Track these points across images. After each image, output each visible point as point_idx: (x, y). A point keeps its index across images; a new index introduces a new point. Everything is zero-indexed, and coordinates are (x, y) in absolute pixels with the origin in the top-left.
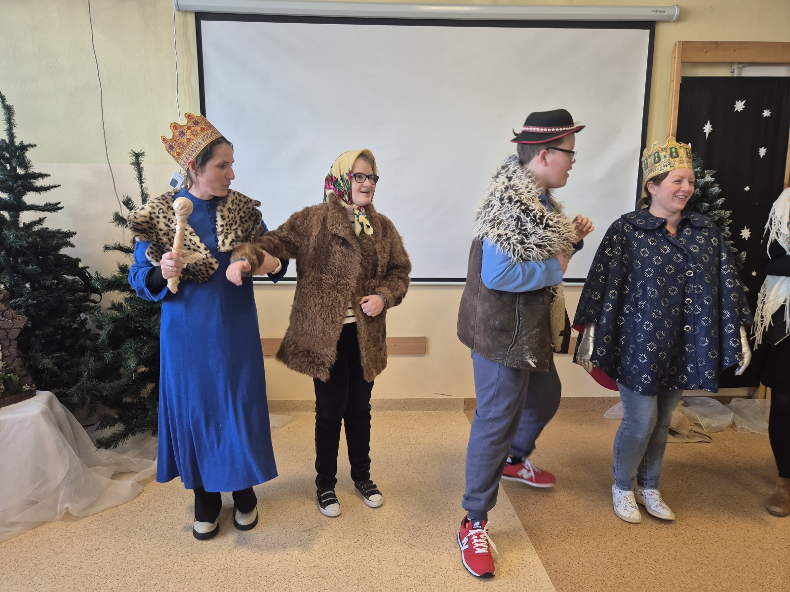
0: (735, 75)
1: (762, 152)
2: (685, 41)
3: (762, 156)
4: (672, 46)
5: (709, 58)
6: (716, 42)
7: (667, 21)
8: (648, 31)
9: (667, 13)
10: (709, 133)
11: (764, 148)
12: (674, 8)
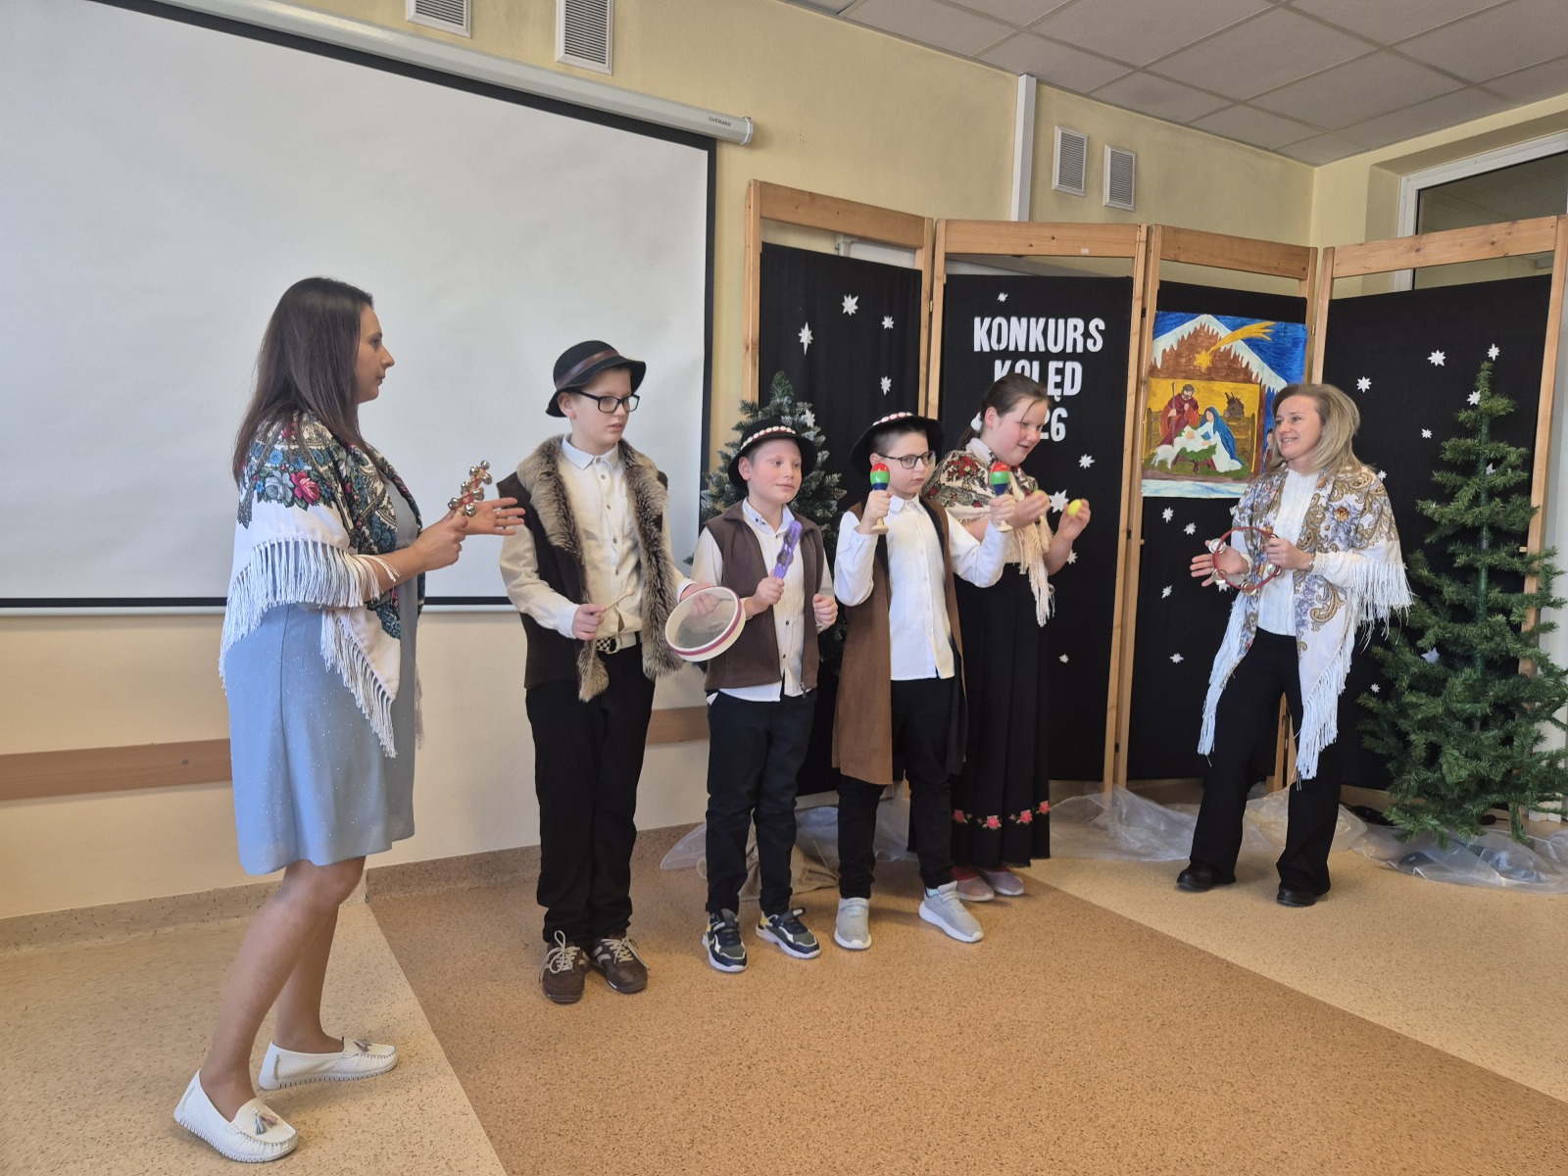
0: (842, 253)
1: (886, 384)
2: (764, 183)
3: (885, 393)
4: (746, 185)
5: (801, 216)
6: (810, 193)
7: (736, 143)
8: (706, 153)
9: (733, 127)
10: (808, 345)
11: (888, 378)
12: (744, 120)
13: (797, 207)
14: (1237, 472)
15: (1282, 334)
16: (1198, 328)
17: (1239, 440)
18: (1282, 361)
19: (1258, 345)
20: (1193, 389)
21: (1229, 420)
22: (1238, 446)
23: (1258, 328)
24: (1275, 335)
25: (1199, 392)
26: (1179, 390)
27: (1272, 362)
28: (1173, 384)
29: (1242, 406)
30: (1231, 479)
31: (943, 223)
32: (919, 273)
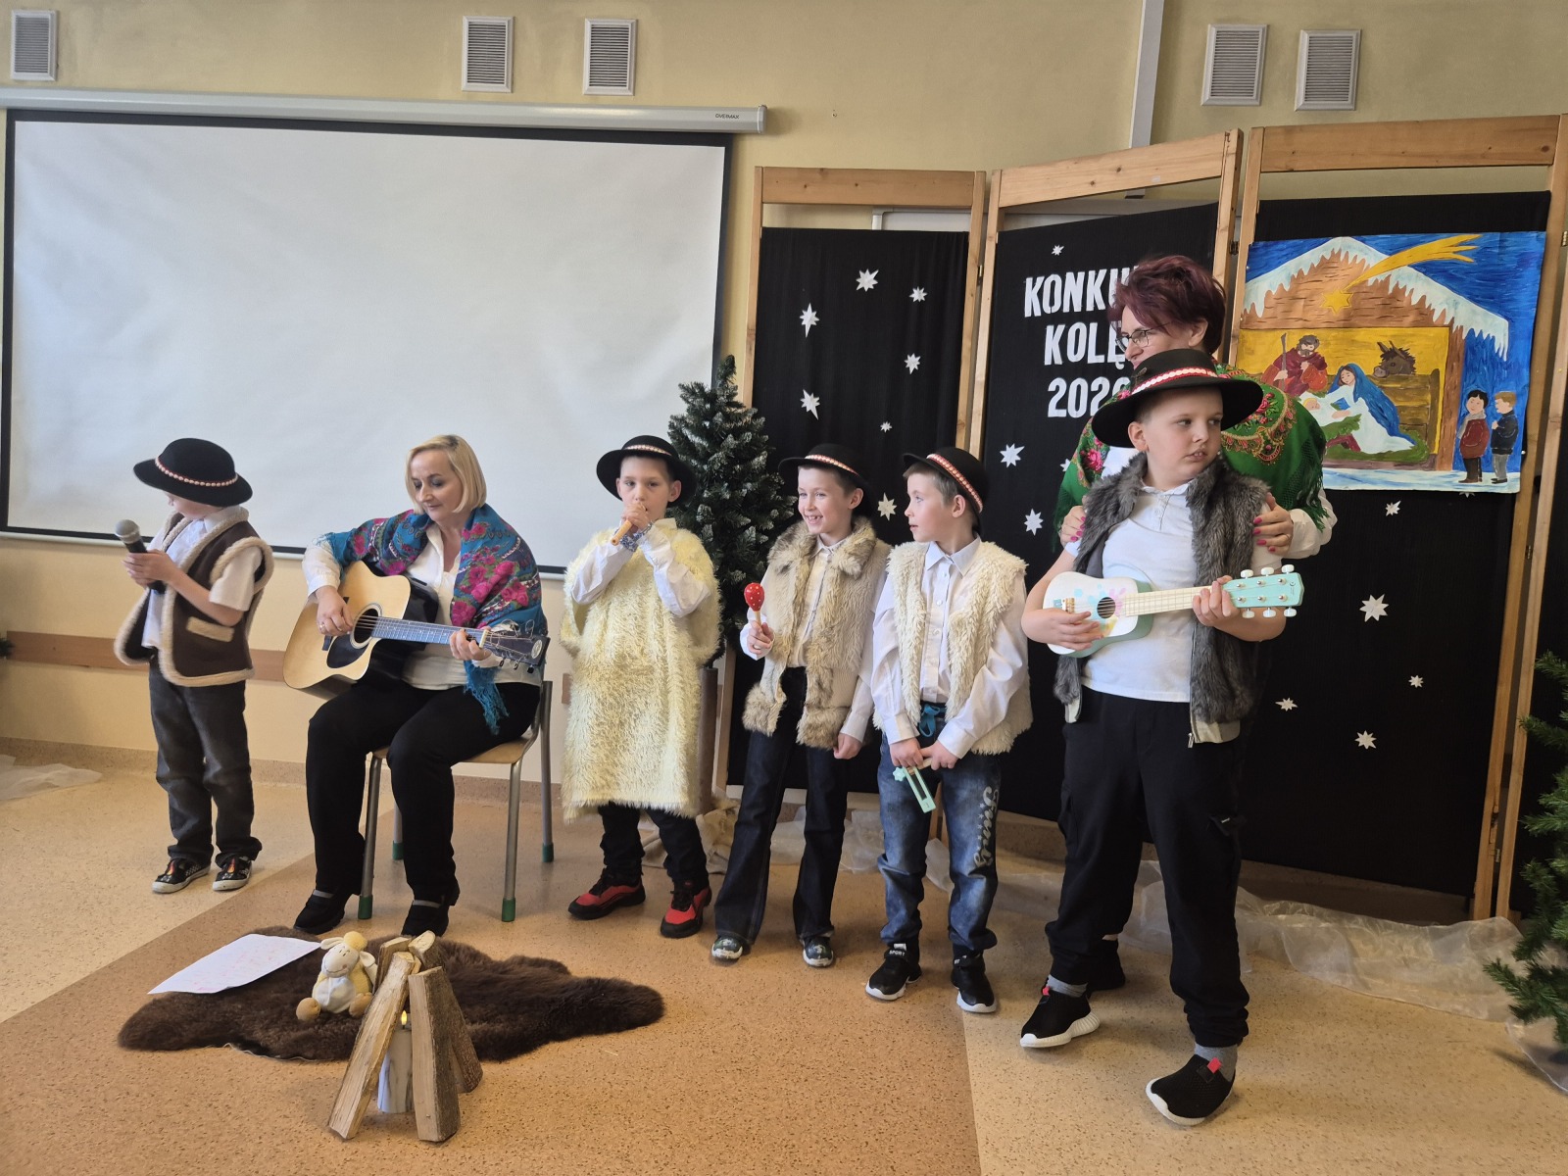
0: (874, 228)
1: (913, 362)
2: (767, 167)
3: (911, 371)
6: (822, 169)
8: (723, 149)
9: (742, 119)
10: (812, 326)
11: (916, 356)
12: (755, 110)
13: (805, 186)
14: (1406, 453)
15: (1496, 251)
16: (1328, 257)
17: (1404, 408)
18: (1499, 290)
19: (1445, 271)
20: (1315, 341)
21: (1384, 379)
22: (1406, 418)
23: (1442, 247)
24: (1482, 254)
25: (1327, 344)
26: (1292, 342)
27: (1477, 292)
28: (1283, 338)
29: (1412, 360)
30: (1391, 464)
31: (998, 174)
32: (966, 235)
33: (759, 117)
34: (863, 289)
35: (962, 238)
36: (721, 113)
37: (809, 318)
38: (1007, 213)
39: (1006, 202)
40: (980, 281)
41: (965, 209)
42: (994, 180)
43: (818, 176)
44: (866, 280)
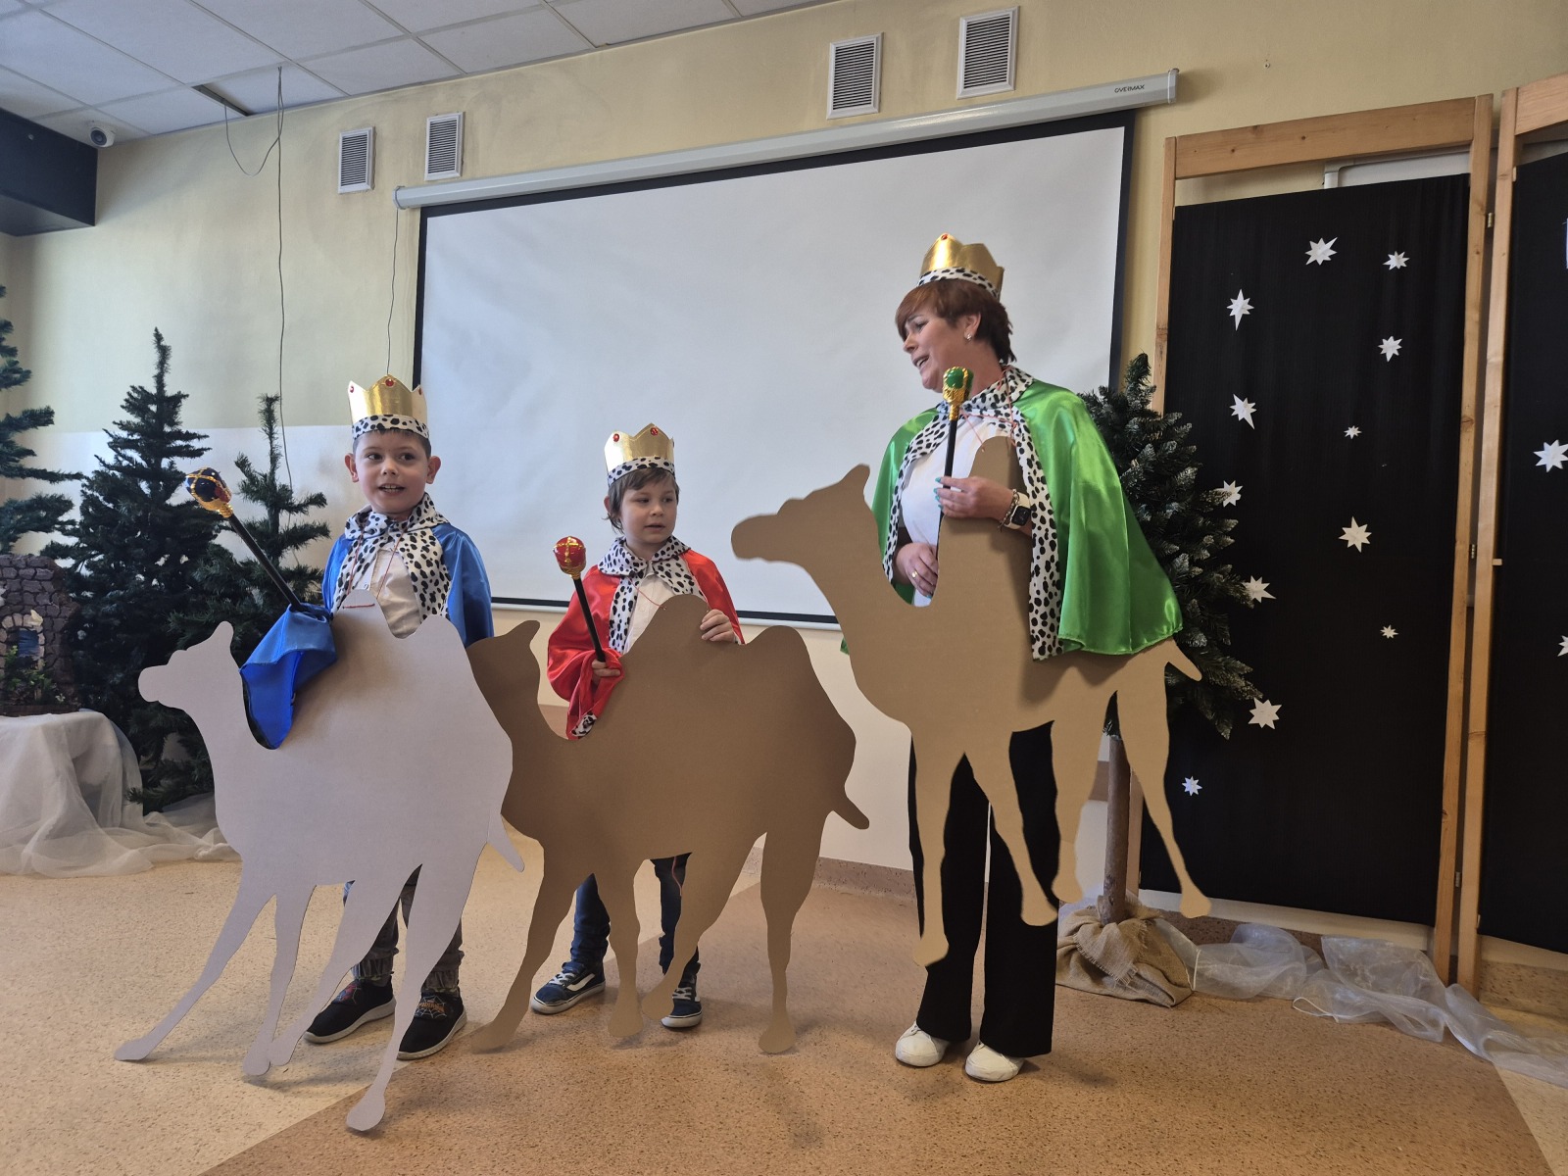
0: (1326, 187)
1: (1390, 347)
2: (1181, 137)
3: (1389, 358)
5: (1243, 160)
6: (1256, 127)
8: (1121, 130)
9: (1146, 90)
10: (1244, 316)
11: (1395, 339)
12: (1167, 75)
13: (1233, 151)
31: (1511, 97)
32: (1465, 177)
33: (1170, 82)
34: (1316, 261)
35: (1462, 182)
36: (1122, 87)
37: (1239, 307)
38: (1526, 142)
39: (1524, 127)
40: (1489, 234)
41: (1462, 147)
42: (1505, 105)
43: (1251, 136)
44: (1320, 252)
